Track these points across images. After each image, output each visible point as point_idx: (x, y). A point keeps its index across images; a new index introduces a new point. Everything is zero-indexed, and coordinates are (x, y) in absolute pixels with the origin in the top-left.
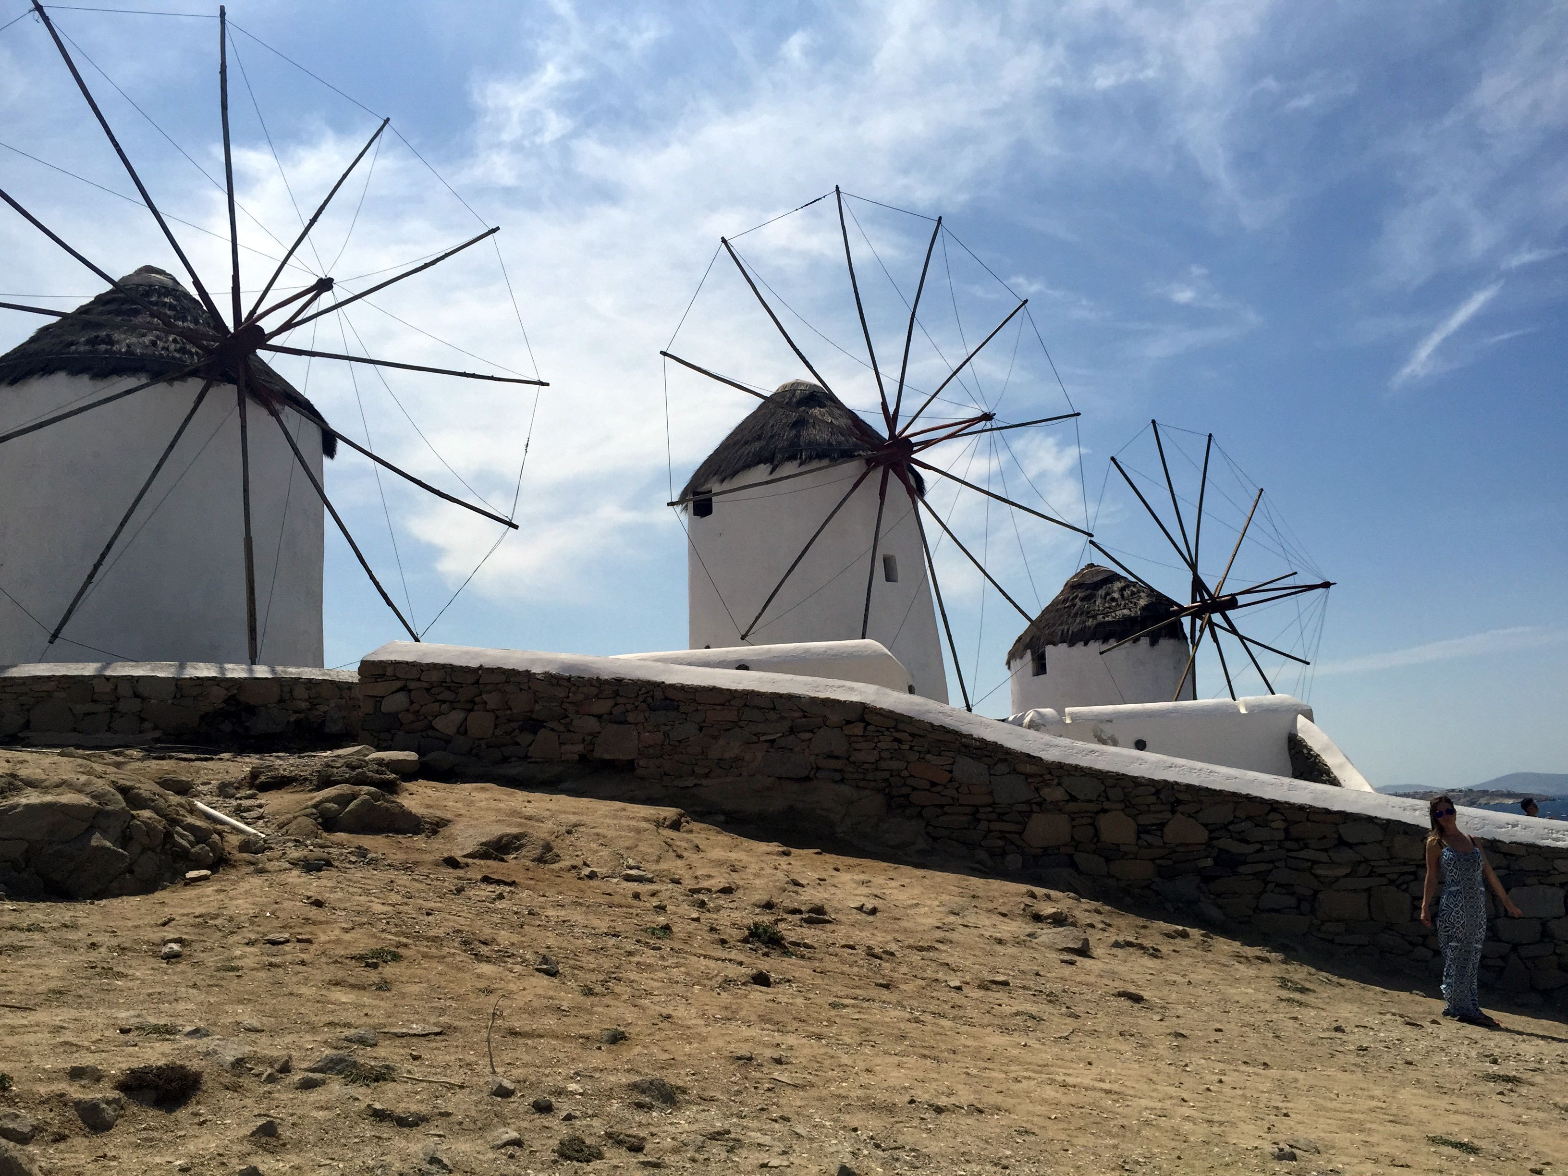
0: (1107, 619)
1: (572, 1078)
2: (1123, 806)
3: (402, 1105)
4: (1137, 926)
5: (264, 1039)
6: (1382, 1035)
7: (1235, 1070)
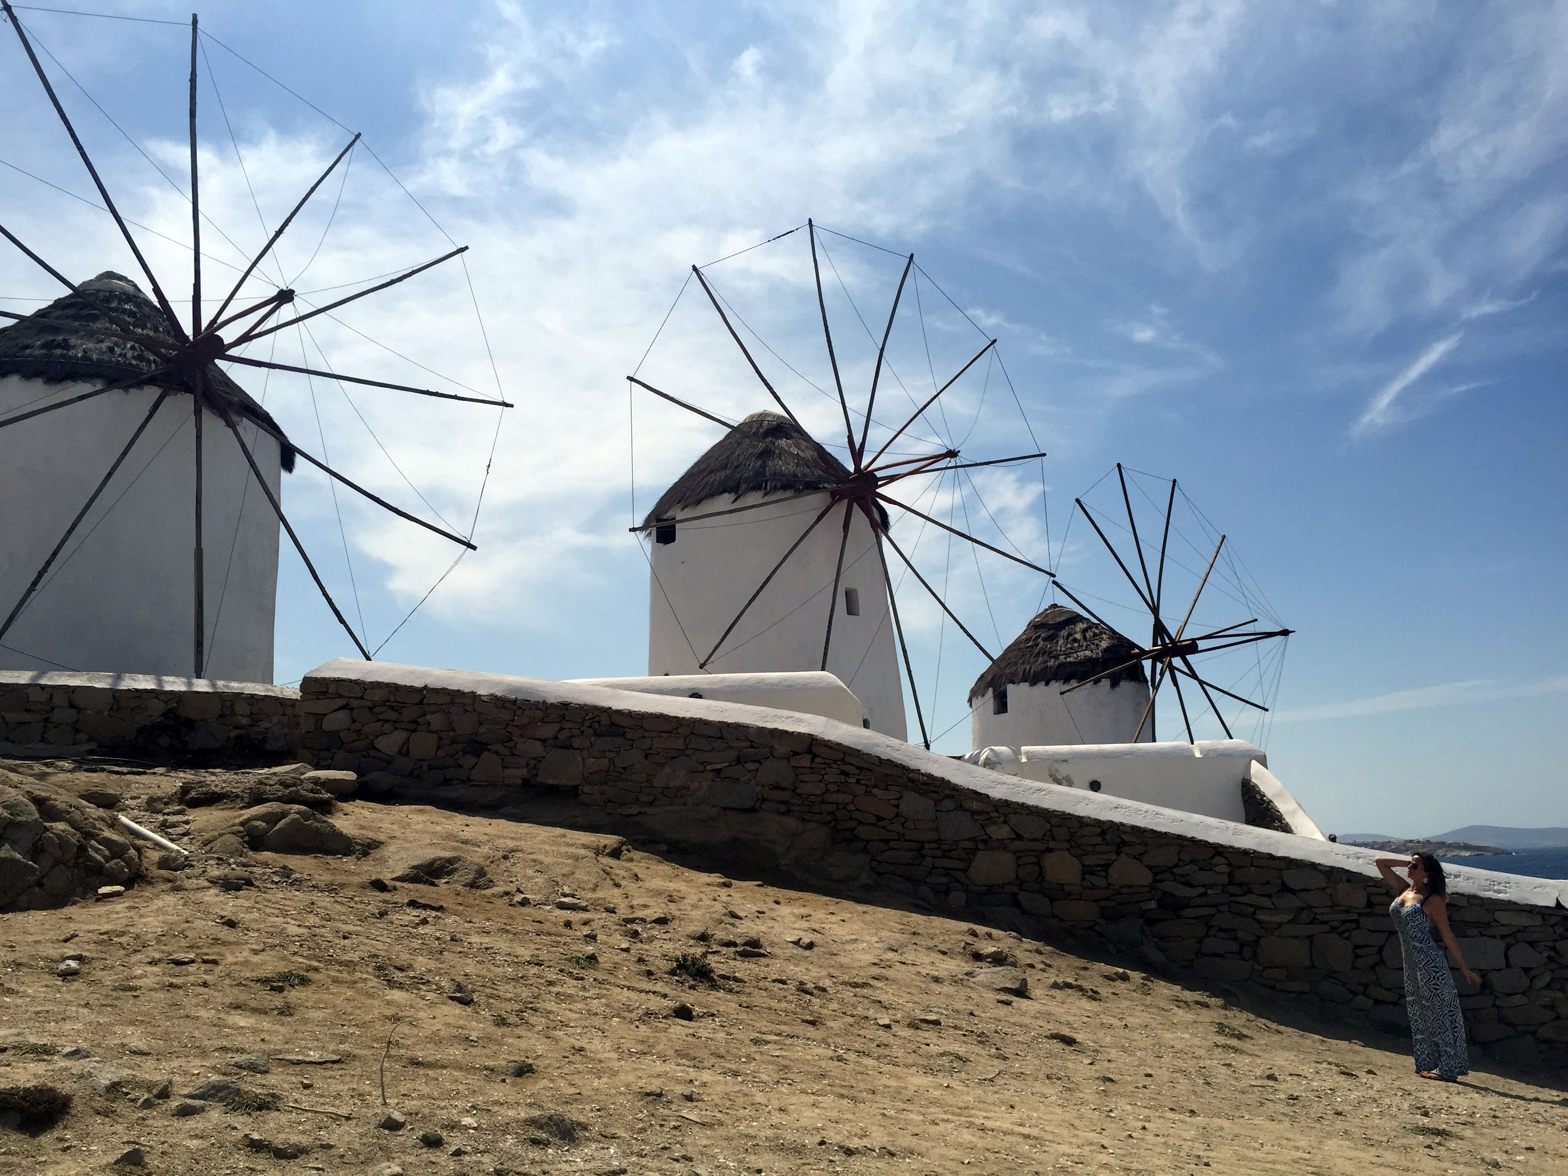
0: (1068, 659)
1: (468, 1111)
2: (1067, 845)
3: (282, 1136)
4: (1077, 968)
5: (149, 1063)
6: (1315, 1084)
7: (1160, 1117)
